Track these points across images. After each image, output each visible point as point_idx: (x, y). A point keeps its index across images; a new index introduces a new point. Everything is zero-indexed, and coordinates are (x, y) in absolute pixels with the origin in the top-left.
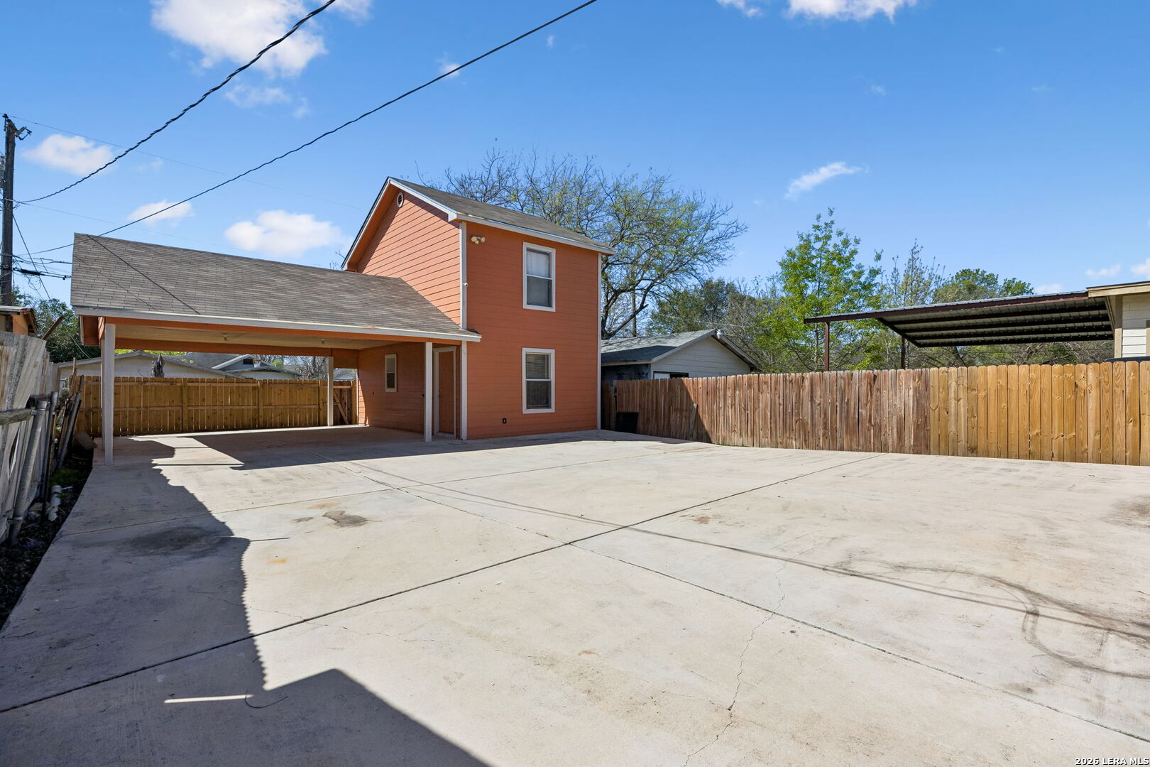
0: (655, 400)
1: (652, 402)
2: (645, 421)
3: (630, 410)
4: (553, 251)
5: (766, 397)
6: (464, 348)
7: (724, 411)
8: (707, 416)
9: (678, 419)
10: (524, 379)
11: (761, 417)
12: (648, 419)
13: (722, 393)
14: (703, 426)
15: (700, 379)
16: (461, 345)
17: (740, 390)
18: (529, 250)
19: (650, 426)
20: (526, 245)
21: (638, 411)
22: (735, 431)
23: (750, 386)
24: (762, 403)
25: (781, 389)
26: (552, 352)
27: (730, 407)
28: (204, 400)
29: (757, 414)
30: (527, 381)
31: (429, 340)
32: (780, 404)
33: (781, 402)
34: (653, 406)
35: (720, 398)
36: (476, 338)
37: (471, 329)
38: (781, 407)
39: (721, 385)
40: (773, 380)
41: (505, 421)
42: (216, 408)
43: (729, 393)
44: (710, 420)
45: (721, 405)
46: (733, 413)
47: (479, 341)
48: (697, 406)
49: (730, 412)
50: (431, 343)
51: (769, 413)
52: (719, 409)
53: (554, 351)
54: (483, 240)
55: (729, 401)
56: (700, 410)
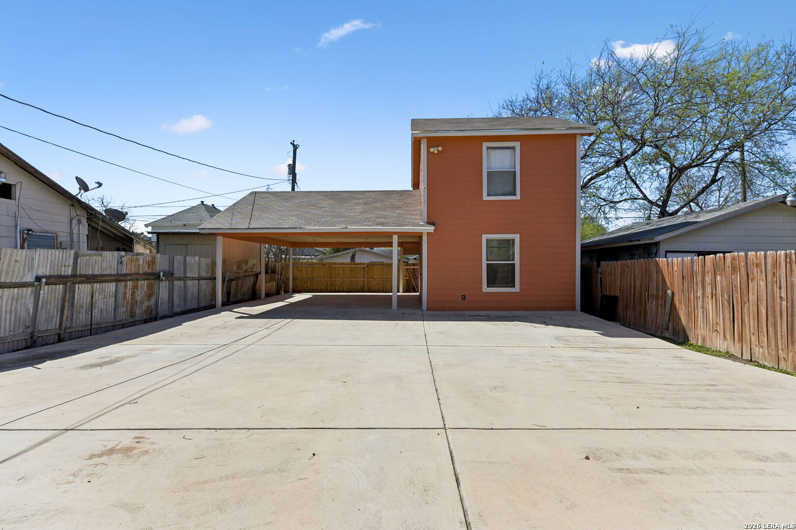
0: (633, 283)
1: (631, 287)
2: (625, 307)
3: (613, 294)
4: (517, 145)
5: (759, 284)
6: (425, 238)
7: (703, 301)
8: (683, 307)
9: (654, 308)
10: (484, 262)
11: (751, 317)
12: (627, 304)
13: (699, 278)
14: (680, 319)
15: (675, 259)
16: (422, 236)
17: (721, 275)
18: (488, 148)
19: (628, 313)
20: (485, 145)
21: (619, 294)
22: (717, 330)
23: (734, 269)
24: (753, 294)
25: (783, 275)
26: (517, 237)
27: (710, 297)
28: (338, 275)
29: (745, 310)
30: (487, 264)
31: (395, 233)
32: (781, 298)
33: (784, 295)
34: (630, 290)
35: (697, 285)
36: (431, 229)
37: (430, 223)
38: (784, 303)
39: (697, 268)
40: (770, 261)
41: (464, 297)
42: (344, 279)
43: (708, 279)
44: (687, 311)
45: (700, 294)
46: (714, 306)
47: (433, 231)
48: (673, 294)
49: (710, 306)
50: (397, 236)
51: (763, 311)
52: (697, 299)
53: (518, 235)
54: (440, 149)
55: (708, 289)
56: (676, 299)
